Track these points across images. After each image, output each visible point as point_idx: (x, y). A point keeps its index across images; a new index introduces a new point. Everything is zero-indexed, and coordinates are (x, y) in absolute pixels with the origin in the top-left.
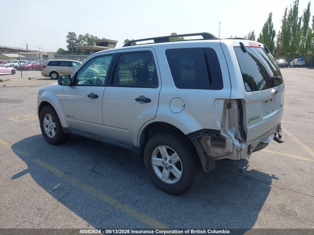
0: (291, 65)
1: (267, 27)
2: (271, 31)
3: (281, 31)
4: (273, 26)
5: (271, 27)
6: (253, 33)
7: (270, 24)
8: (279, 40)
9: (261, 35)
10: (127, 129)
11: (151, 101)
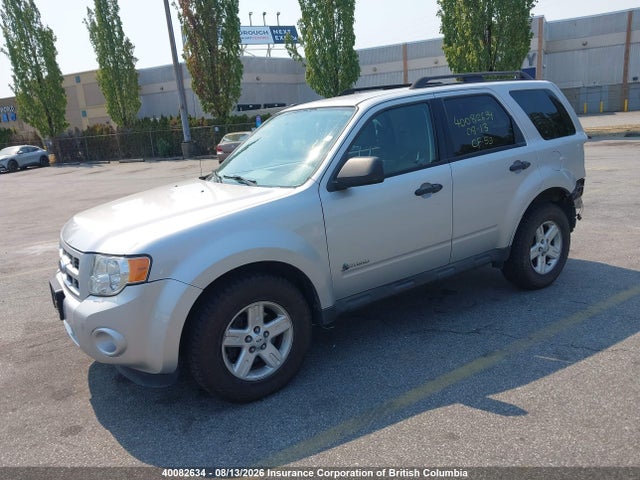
10: (495, 226)
11: (529, 164)
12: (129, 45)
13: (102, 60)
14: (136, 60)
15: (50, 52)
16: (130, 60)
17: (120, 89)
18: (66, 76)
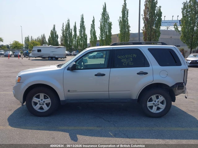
0: (72, 54)
1: (53, 32)
2: (56, 35)
3: (62, 36)
4: (56, 32)
5: (56, 33)
6: (44, 35)
7: (54, 31)
8: (62, 40)
9: (50, 37)
10: (129, 91)
11: (148, 73)
12: (129, 27)
13: (121, 31)
14: (130, 30)
15: (110, 28)
16: (129, 30)
17: (124, 38)
18: (113, 35)
